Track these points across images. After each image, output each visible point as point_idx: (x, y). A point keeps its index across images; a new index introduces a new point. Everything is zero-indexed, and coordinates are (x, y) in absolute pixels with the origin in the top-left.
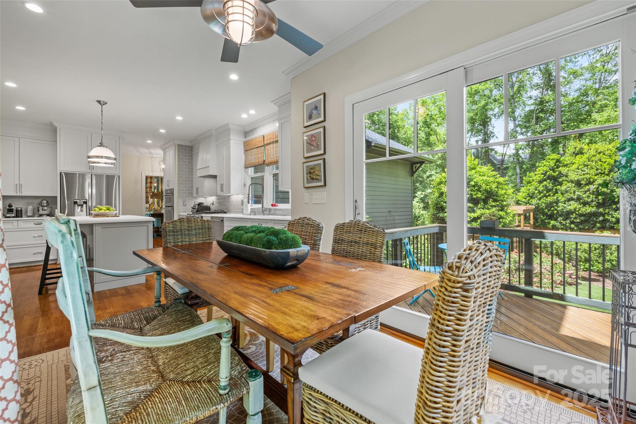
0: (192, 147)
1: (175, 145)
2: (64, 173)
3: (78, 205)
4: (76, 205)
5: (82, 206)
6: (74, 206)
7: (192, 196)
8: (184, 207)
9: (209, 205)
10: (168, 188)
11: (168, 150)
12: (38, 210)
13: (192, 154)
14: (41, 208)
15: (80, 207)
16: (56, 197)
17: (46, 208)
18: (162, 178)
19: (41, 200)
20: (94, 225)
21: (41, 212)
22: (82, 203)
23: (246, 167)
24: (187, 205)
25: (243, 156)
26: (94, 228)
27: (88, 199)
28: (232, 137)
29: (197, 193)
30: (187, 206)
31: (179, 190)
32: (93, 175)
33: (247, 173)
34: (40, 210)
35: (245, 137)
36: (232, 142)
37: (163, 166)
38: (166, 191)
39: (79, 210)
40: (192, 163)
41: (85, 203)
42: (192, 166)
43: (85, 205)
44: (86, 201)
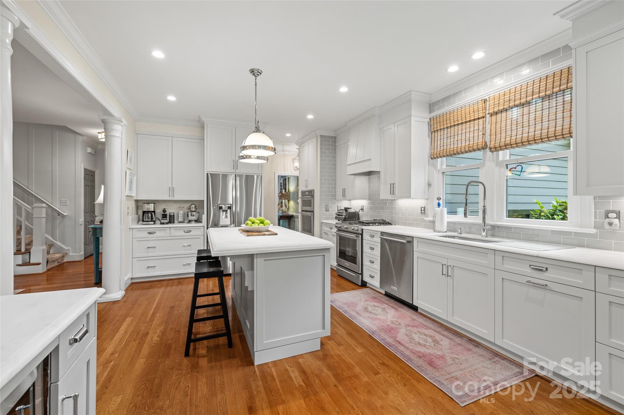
0: (335, 138)
1: (317, 137)
2: (210, 174)
3: (223, 211)
4: (221, 210)
5: (226, 211)
6: (219, 212)
7: (335, 199)
8: (327, 213)
9: (357, 210)
10: (305, 189)
11: (306, 144)
12: (188, 216)
13: (335, 146)
14: (190, 214)
15: (224, 213)
16: (203, 201)
17: (194, 213)
18: (297, 178)
19: (191, 204)
20: (255, 256)
21: (190, 218)
22: (227, 209)
23: (434, 157)
24: (330, 209)
25: (428, 140)
26: (255, 260)
27: (231, 203)
28: (413, 113)
29: (344, 195)
30: (330, 212)
31: (321, 191)
32: (237, 175)
33: (435, 166)
34: (189, 215)
35: (430, 112)
36: (413, 119)
37: (297, 164)
38: (303, 193)
39: (224, 217)
40: (335, 157)
41: (230, 208)
42: (335, 161)
43: (229, 211)
44: (230, 205)
